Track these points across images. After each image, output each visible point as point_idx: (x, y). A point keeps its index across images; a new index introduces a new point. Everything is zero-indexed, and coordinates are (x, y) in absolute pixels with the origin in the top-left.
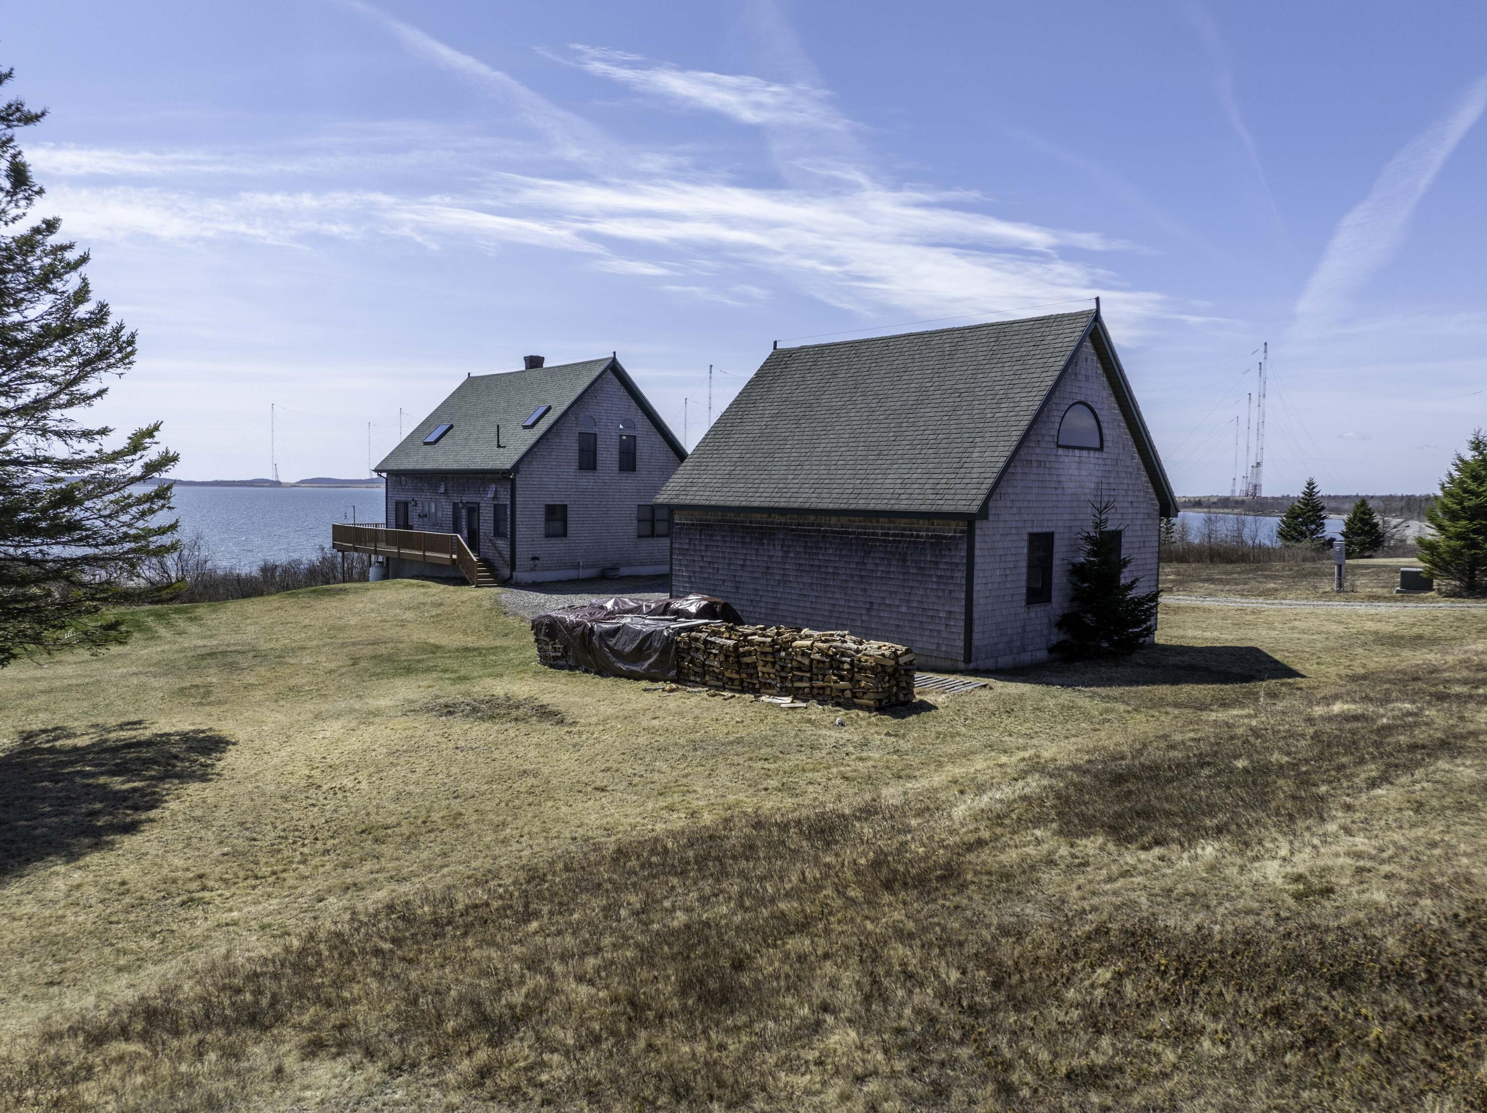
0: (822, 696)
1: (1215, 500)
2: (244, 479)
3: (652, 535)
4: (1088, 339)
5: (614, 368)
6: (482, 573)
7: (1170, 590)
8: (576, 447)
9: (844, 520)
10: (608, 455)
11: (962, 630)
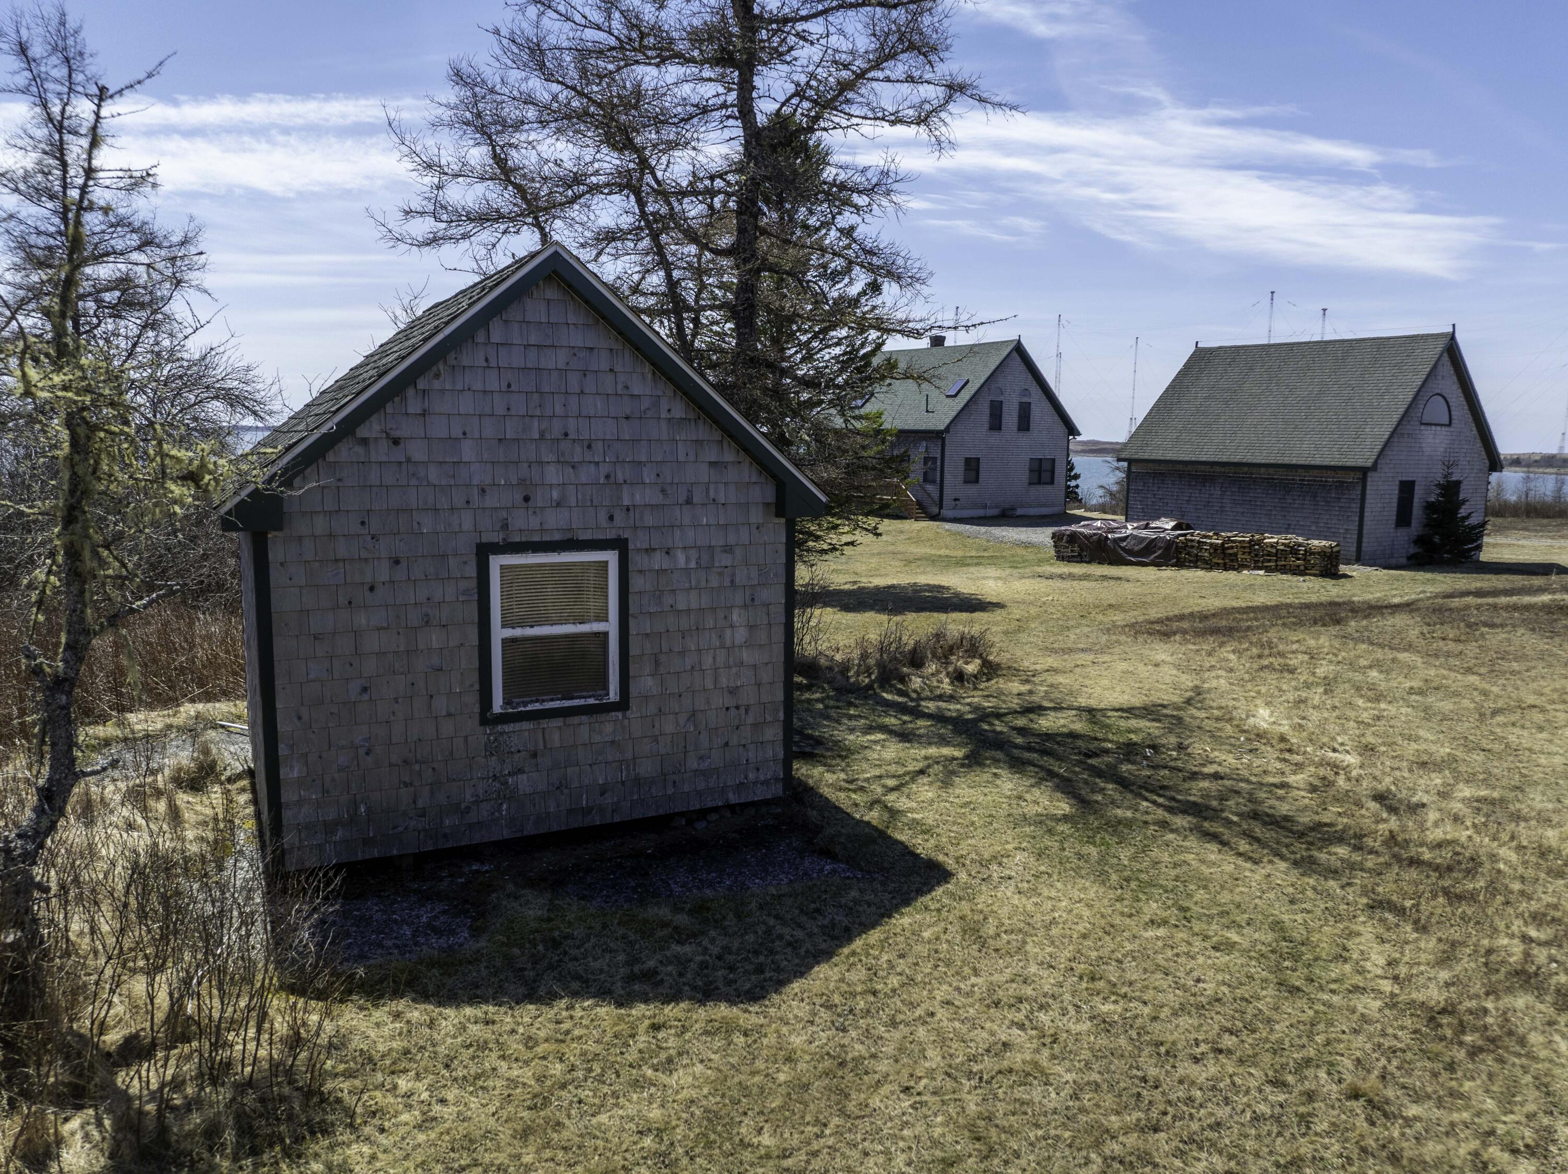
0: (1284, 570)
1: (1538, 458)
3: (1039, 483)
4: (1445, 355)
5: (1019, 349)
6: (915, 509)
7: (1489, 535)
8: (987, 411)
9: (1271, 471)
10: (1010, 418)
11: (1355, 541)
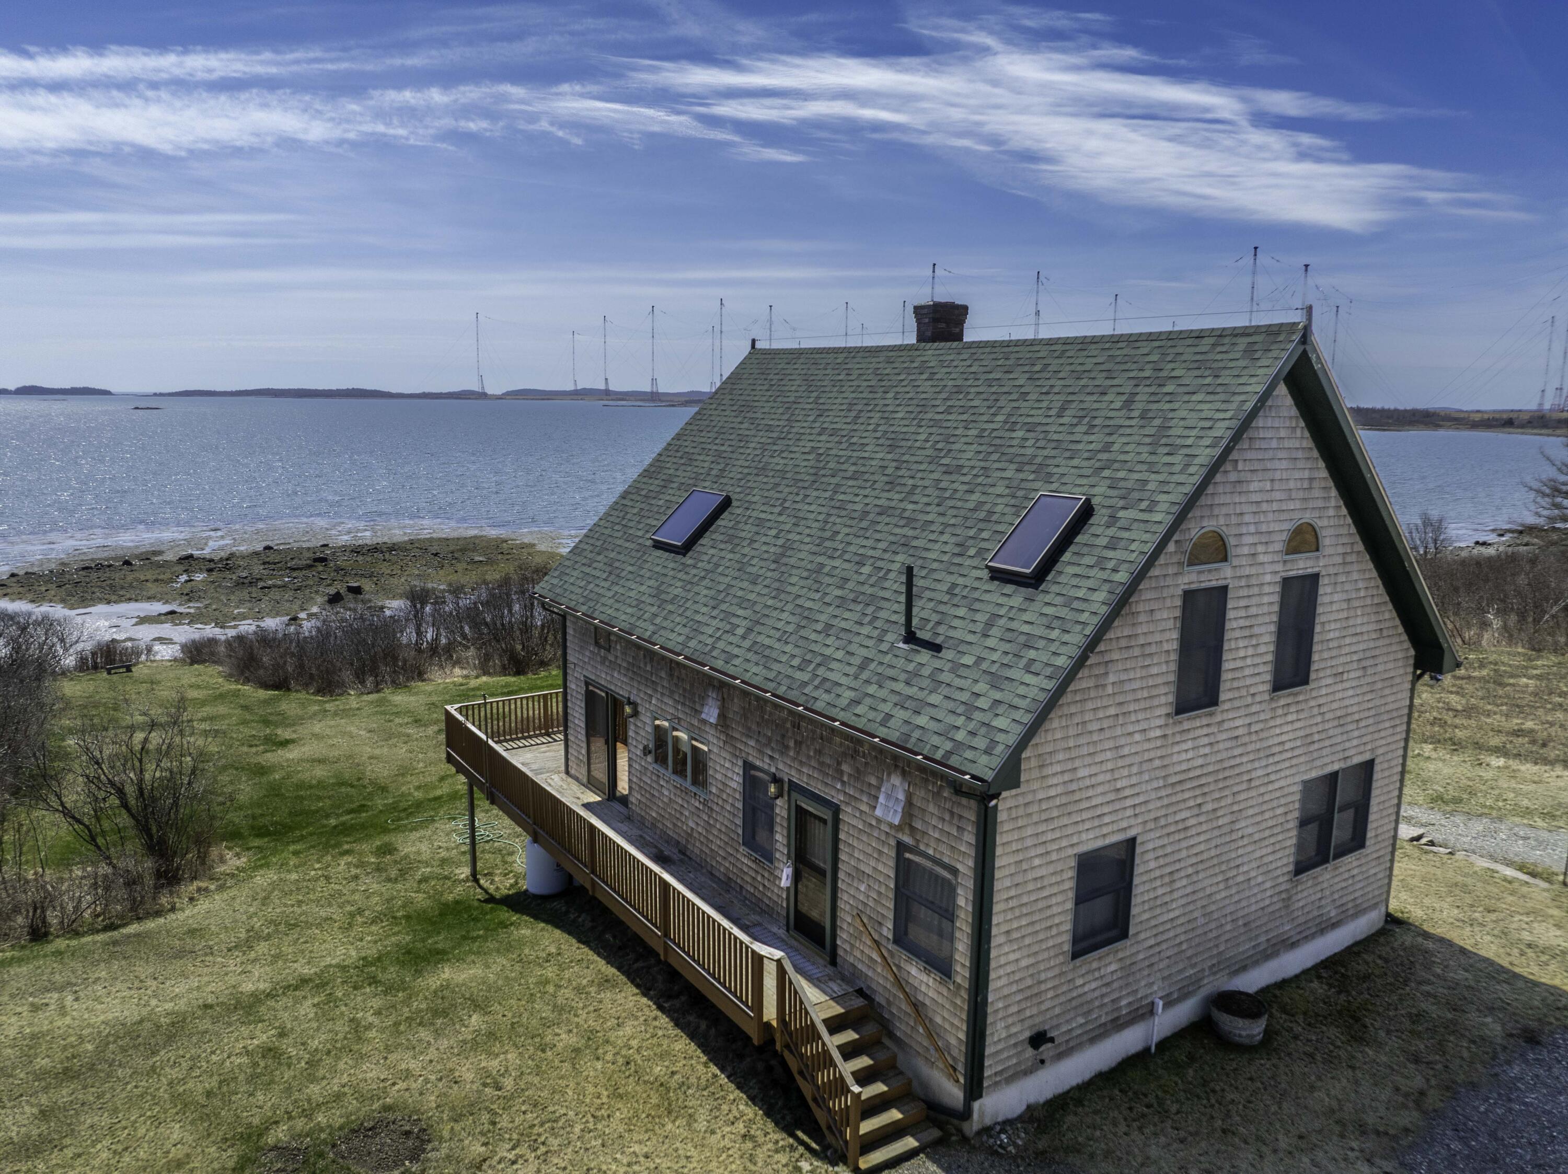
2: (452, 390)
